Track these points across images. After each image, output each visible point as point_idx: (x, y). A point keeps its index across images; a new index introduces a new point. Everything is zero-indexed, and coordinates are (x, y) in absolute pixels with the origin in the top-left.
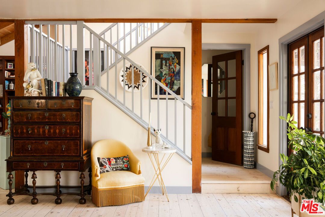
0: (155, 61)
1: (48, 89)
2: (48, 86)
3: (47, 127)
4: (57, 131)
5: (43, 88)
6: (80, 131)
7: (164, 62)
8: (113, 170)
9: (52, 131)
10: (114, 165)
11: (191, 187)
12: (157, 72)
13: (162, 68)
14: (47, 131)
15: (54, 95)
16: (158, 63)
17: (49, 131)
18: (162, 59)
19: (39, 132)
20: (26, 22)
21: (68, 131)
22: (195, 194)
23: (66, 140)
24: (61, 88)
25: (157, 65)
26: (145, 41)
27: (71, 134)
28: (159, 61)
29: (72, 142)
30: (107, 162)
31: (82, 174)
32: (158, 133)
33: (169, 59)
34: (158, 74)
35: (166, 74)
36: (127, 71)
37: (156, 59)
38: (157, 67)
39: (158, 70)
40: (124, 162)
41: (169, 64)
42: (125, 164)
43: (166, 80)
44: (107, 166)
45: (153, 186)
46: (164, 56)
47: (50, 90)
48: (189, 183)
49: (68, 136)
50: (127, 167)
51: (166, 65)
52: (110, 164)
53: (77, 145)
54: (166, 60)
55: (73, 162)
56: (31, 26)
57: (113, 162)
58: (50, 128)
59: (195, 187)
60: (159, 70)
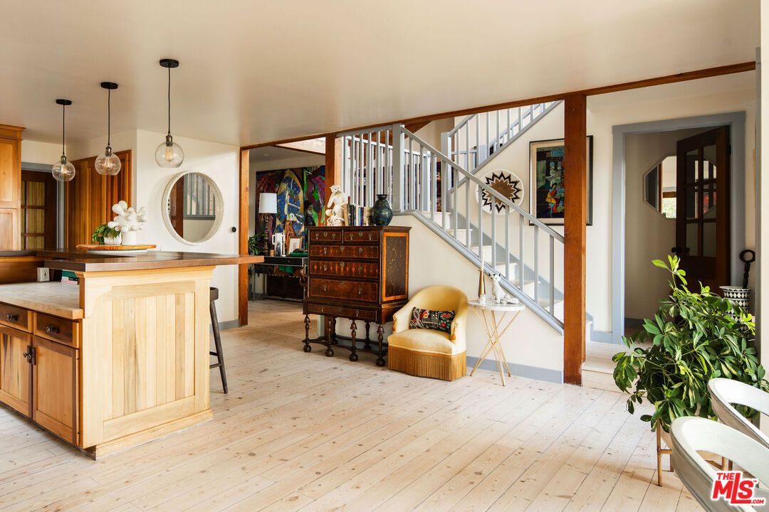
0: (537, 164)
1: (351, 216)
2: (351, 213)
3: (342, 264)
4: (353, 269)
5: (346, 216)
6: (379, 271)
7: (552, 165)
8: (425, 326)
9: (348, 269)
10: (426, 320)
11: (560, 372)
12: (540, 181)
13: (548, 174)
14: (342, 269)
15: (357, 224)
16: (542, 167)
17: (345, 269)
18: (549, 160)
19: (334, 269)
20: (338, 135)
21: (365, 270)
22: (569, 385)
23: (362, 281)
24: (366, 214)
25: (539, 170)
26: (522, 133)
27: (369, 274)
28: (543, 163)
29: (369, 285)
30: (419, 315)
31: (380, 327)
32: (494, 279)
33: (561, 159)
34: (542, 184)
35: (556, 184)
36: (488, 183)
37: (537, 160)
38: (539, 172)
39: (541, 178)
40: (440, 319)
41: (562, 167)
42: (442, 321)
43: (556, 193)
44: (418, 320)
45: (486, 358)
46: (553, 155)
47: (352, 218)
48: (558, 365)
49: (365, 276)
50: (445, 327)
51: (556, 169)
52: (421, 319)
53: (374, 288)
54: (556, 160)
55: (369, 310)
56: (350, 138)
57: (426, 316)
58: (346, 265)
59: (569, 374)
60: (543, 177)
